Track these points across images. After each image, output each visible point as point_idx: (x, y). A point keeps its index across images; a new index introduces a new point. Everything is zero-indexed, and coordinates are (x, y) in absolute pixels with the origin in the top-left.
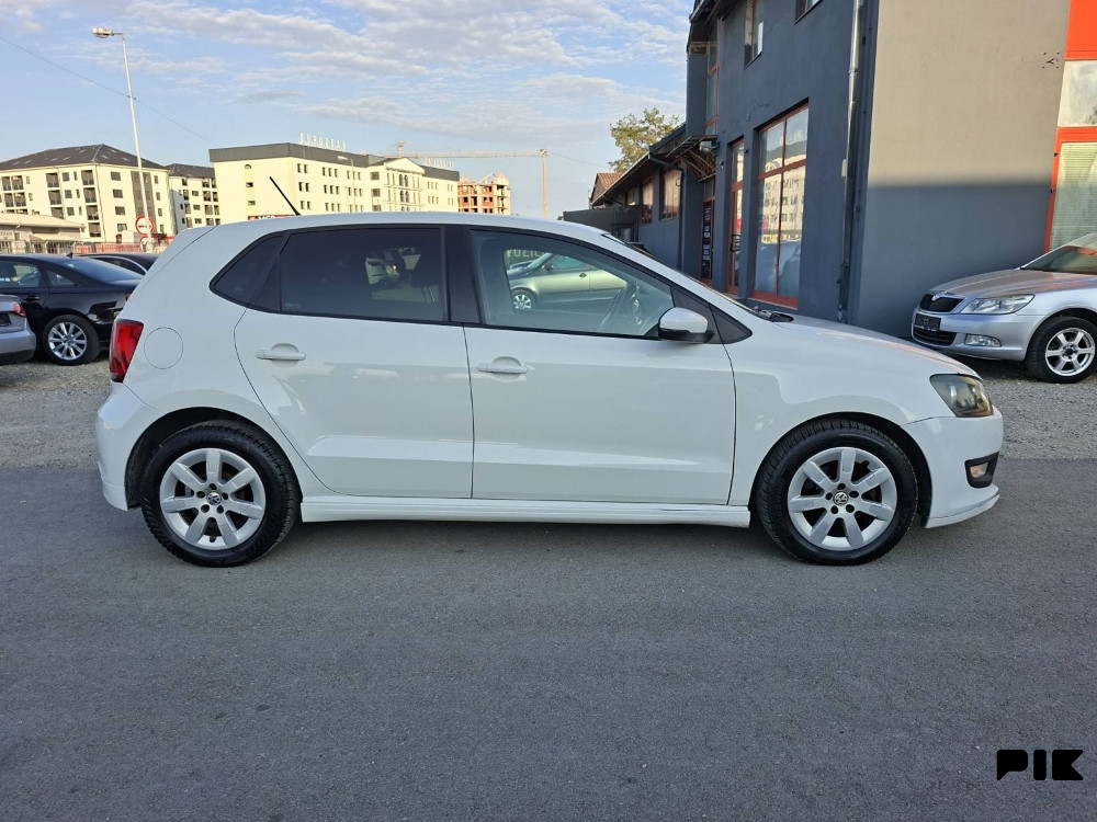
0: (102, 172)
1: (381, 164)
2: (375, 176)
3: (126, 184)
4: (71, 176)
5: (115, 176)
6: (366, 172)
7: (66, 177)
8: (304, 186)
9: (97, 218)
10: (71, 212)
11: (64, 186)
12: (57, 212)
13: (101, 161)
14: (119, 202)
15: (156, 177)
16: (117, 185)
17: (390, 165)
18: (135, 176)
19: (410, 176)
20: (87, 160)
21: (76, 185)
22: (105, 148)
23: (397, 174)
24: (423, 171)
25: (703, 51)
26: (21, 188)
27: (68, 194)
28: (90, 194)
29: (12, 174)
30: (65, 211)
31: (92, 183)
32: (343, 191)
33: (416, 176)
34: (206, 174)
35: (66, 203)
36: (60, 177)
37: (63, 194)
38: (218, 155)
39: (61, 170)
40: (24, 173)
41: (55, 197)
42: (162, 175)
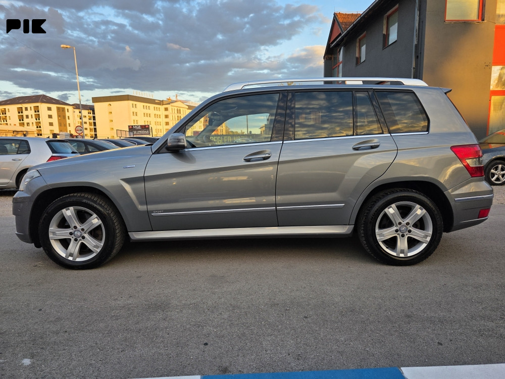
0: (43, 107)
1: (169, 104)
2: (166, 109)
3: (54, 112)
4: (29, 109)
5: (49, 109)
6: (162, 107)
7: (26, 109)
8: (135, 113)
9: (40, 127)
10: (28, 124)
11: (25, 113)
12: (22, 125)
13: (43, 102)
14: (51, 120)
15: (68, 109)
16: (50, 113)
17: (173, 104)
18: (58, 109)
19: (182, 109)
20: (37, 102)
21: (31, 112)
22: (44, 96)
23: (176, 108)
24: (187, 107)
25: (330, 59)
26: (5, 114)
27: (27, 117)
28: (38, 117)
30: (26, 124)
31: (38, 111)
32: (152, 116)
33: (184, 109)
34: (92, 109)
35: (26, 121)
36: (24, 109)
37: (25, 117)
38: (96, 100)
39: (24, 106)
40: (7, 107)
41: (21, 118)
42: (70, 108)
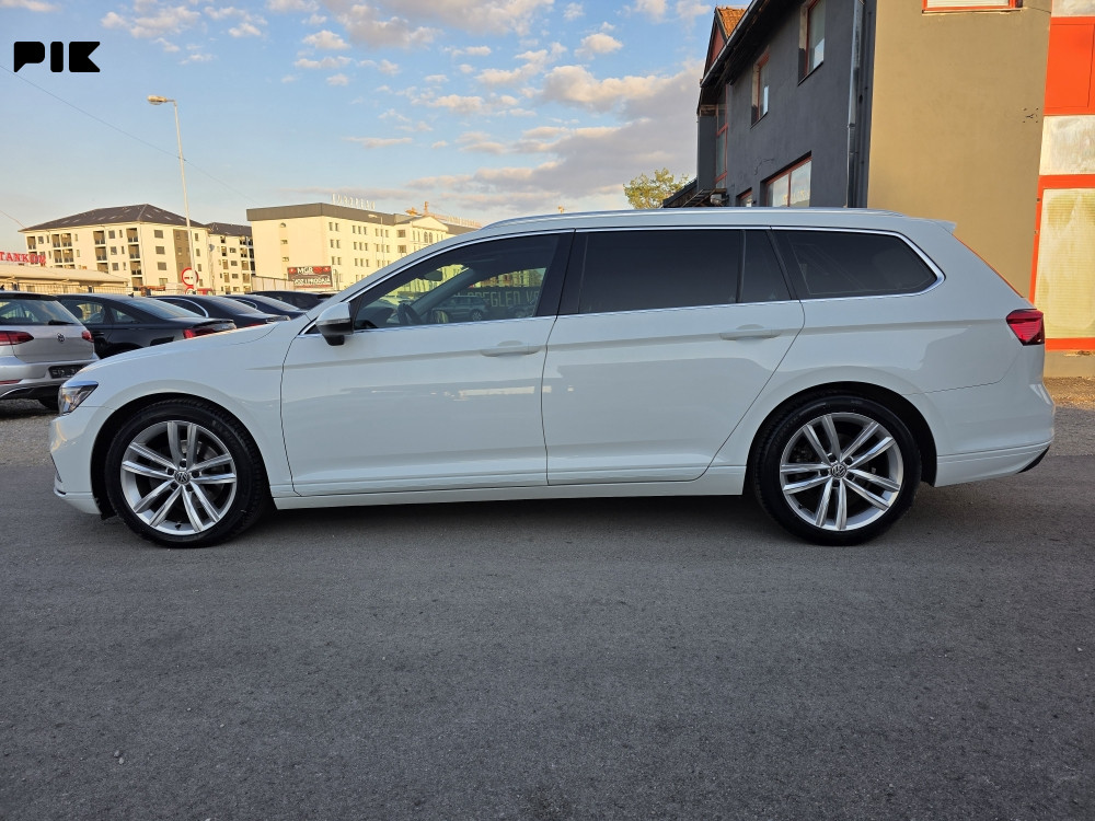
0: (146, 230)
1: (407, 222)
2: (402, 234)
3: (168, 241)
4: (117, 234)
5: (159, 234)
6: (394, 230)
7: (112, 235)
8: (335, 243)
9: (140, 272)
10: (115, 266)
11: (109, 243)
12: (103, 267)
13: (145, 220)
14: (161, 258)
15: (197, 236)
16: (160, 242)
17: (416, 223)
18: (177, 234)
19: (434, 233)
20: (133, 219)
21: (121, 242)
22: (149, 208)
23: (422, 232)
24: (446, 229)
25: (712, 113)
26: (70, 245)
27: (114, 250)
28: (135, 251)
29: (62, 232)
30: (110, 267)
31: (136, 240)
32: (372, 248)
33: (439, 233)
34: (244, 233)
35: (111, 259)
36: (107, 235)
37: (108, 251)
38: (254, 215)
39: (107, 228)
40: (73, 231)
41: (101, 254)
42: (202, 232)
